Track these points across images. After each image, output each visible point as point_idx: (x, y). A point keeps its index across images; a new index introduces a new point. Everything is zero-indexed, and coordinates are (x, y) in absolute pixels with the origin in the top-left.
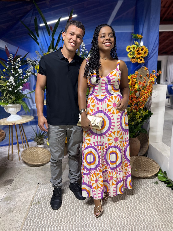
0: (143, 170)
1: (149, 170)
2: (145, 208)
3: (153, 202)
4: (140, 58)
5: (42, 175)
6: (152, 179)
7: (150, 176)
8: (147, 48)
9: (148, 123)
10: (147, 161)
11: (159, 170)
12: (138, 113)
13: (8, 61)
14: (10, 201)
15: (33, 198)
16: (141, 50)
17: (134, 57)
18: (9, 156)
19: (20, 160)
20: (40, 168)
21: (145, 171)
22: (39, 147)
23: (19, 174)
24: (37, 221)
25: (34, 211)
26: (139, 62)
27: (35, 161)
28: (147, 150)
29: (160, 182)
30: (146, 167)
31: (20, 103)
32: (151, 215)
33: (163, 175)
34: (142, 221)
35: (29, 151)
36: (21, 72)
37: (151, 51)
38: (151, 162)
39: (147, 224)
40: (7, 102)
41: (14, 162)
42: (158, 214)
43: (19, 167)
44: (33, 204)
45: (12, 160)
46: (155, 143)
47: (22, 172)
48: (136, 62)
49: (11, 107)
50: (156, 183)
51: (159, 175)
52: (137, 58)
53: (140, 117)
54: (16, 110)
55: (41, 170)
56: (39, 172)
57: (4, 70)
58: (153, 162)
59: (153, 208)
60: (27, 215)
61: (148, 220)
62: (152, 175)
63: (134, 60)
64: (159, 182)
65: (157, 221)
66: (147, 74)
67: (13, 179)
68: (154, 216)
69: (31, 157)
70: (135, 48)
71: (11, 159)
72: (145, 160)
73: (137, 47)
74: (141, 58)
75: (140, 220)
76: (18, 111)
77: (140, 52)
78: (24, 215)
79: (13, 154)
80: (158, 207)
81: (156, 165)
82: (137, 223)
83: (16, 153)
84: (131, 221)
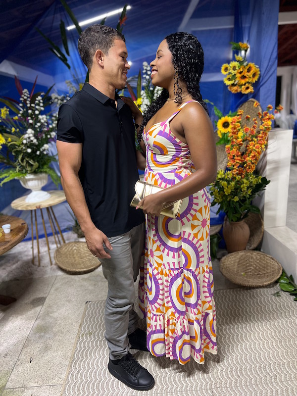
0: (255, 275)
1: (264, 274)
2: (261, 337)
3: (272, 326)
4: (245, 84)
5: (90, 288)
6: (270, 288)
7: (266, 283)
8: (257, 66)
9: (261, 197)
10: (260, 258)
11: (281, 274)
12: (245, 181)
13: (21, 102)
14: (45, 333)
15: (80, 326)
16: (246, 70)
17: (235, 83)
18: (34, 258)
19: (51, 264)
20: (86, 276)
21: (259, 276)
22: (81, 242)
23: (53, 289)
24: (91, 362)
25: (84, 347)
26: (243, 92)
27: (77, 265)
28: (260, 240)
29: (283, 292)
30: (259, 268)
31: (46, 172)
32: (270, 348)
33: (288, 281)
34: (255, 357)
35: (66, 248)
36: (45, 119)
37: (264, 70)
38: (267, 259)
39: (265, 362)
40: (24, 171)
41: (42, 268)
42: (282, 345)
43: (52, 276)
44: (82, 336)
45: (39, 266)
46: (275, 228)
47: (58, 285)
48: (239, 91)
49: (32, 179)
50: (277, 294)
51: (282, 281)
52: (241, 86)
53: (248, 188)
54: (40, 183)
55: (88, 279)
56: (85, 283)
57: (16, 118)
58: (271, 260)
59: (272, 336)
60: (74, 355)
61: (265, 355)
62: (269, 282)
63: (235, 88)
64: (283, 294)
65: (280, 356)
66: (259, 114)
67: (45, 296)
68: (274, 348)
69: (69, 258)
70: (237, 68)
71: (37, 263)
72: (259, 257)
73: (239, 65)
74: (247, 84)
75: (253, 356)
76: (43, 185)
77: (246, 74)
78: (70, 354)
79: (40, 255)
80: (282, 334)
81: (276, 264)
82: (249, 361)
83: (45, 253)
84: (239, 358)
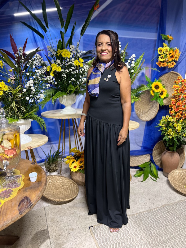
17: (166, 60)
22: (54, 175)
23: (49, 220)
26: (169, 67)
40: (16, 116)
55: (75, 206)
56: (75, 211)
63: (164, 64)
74: (173, 62)
